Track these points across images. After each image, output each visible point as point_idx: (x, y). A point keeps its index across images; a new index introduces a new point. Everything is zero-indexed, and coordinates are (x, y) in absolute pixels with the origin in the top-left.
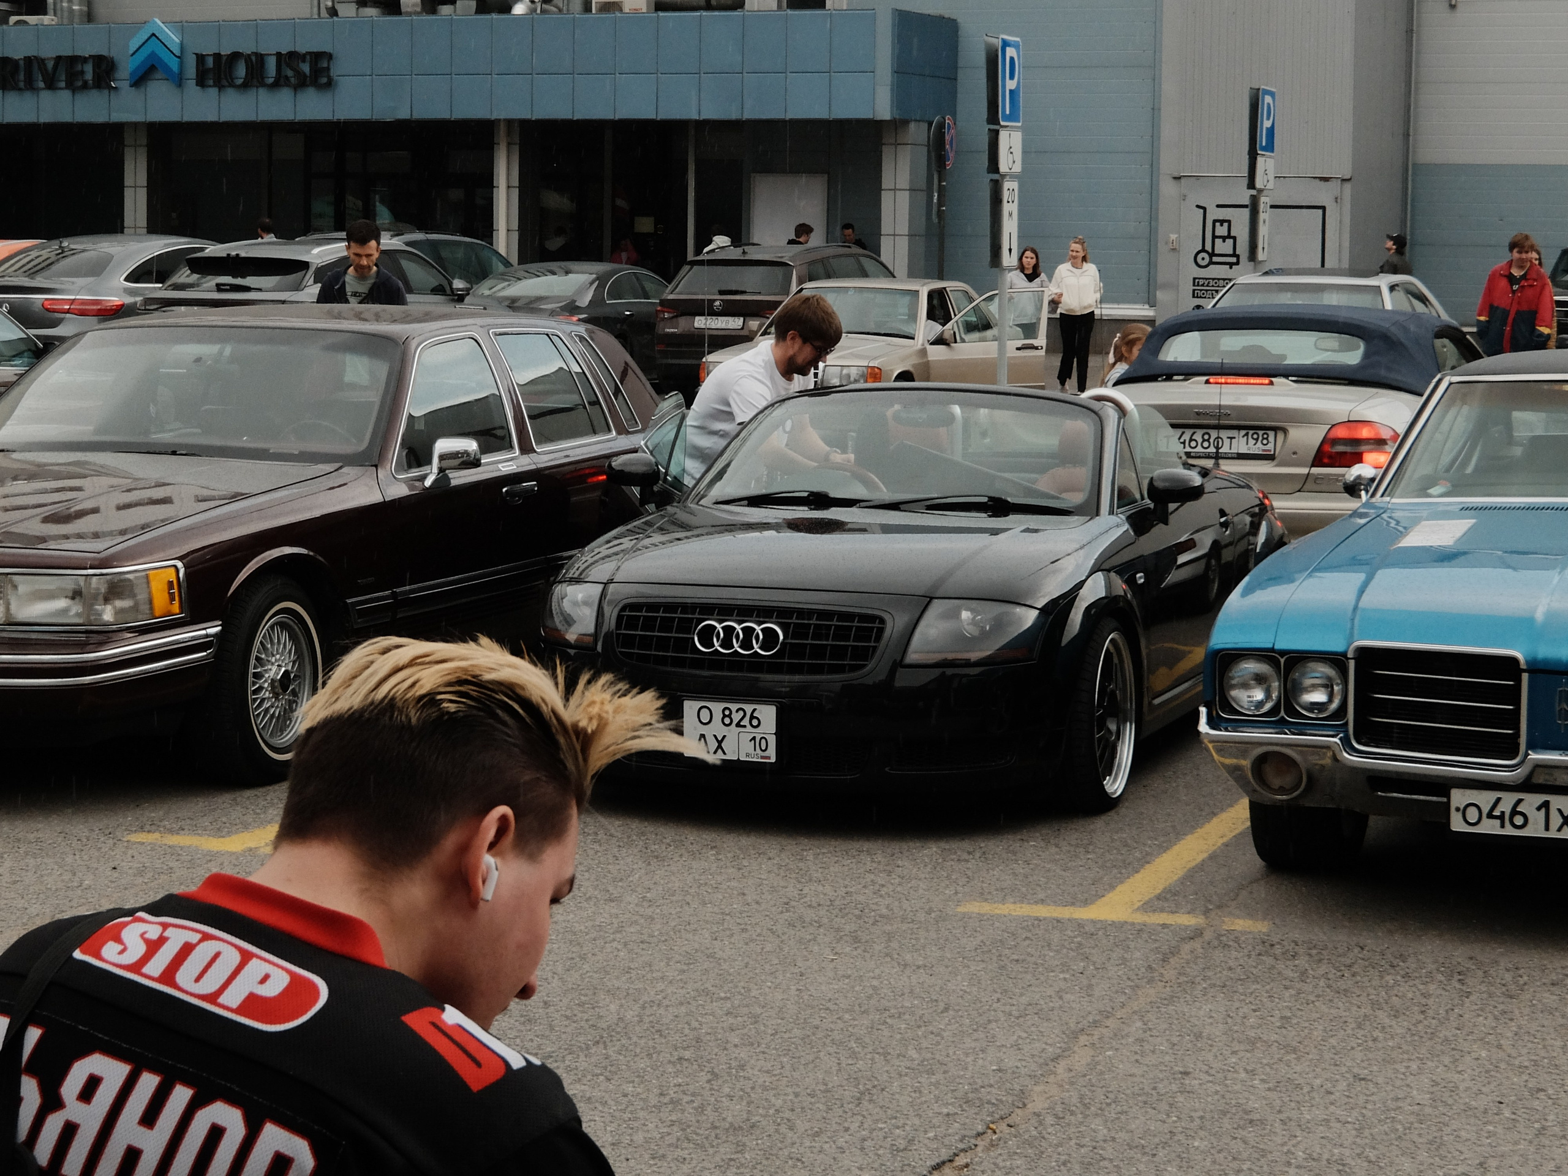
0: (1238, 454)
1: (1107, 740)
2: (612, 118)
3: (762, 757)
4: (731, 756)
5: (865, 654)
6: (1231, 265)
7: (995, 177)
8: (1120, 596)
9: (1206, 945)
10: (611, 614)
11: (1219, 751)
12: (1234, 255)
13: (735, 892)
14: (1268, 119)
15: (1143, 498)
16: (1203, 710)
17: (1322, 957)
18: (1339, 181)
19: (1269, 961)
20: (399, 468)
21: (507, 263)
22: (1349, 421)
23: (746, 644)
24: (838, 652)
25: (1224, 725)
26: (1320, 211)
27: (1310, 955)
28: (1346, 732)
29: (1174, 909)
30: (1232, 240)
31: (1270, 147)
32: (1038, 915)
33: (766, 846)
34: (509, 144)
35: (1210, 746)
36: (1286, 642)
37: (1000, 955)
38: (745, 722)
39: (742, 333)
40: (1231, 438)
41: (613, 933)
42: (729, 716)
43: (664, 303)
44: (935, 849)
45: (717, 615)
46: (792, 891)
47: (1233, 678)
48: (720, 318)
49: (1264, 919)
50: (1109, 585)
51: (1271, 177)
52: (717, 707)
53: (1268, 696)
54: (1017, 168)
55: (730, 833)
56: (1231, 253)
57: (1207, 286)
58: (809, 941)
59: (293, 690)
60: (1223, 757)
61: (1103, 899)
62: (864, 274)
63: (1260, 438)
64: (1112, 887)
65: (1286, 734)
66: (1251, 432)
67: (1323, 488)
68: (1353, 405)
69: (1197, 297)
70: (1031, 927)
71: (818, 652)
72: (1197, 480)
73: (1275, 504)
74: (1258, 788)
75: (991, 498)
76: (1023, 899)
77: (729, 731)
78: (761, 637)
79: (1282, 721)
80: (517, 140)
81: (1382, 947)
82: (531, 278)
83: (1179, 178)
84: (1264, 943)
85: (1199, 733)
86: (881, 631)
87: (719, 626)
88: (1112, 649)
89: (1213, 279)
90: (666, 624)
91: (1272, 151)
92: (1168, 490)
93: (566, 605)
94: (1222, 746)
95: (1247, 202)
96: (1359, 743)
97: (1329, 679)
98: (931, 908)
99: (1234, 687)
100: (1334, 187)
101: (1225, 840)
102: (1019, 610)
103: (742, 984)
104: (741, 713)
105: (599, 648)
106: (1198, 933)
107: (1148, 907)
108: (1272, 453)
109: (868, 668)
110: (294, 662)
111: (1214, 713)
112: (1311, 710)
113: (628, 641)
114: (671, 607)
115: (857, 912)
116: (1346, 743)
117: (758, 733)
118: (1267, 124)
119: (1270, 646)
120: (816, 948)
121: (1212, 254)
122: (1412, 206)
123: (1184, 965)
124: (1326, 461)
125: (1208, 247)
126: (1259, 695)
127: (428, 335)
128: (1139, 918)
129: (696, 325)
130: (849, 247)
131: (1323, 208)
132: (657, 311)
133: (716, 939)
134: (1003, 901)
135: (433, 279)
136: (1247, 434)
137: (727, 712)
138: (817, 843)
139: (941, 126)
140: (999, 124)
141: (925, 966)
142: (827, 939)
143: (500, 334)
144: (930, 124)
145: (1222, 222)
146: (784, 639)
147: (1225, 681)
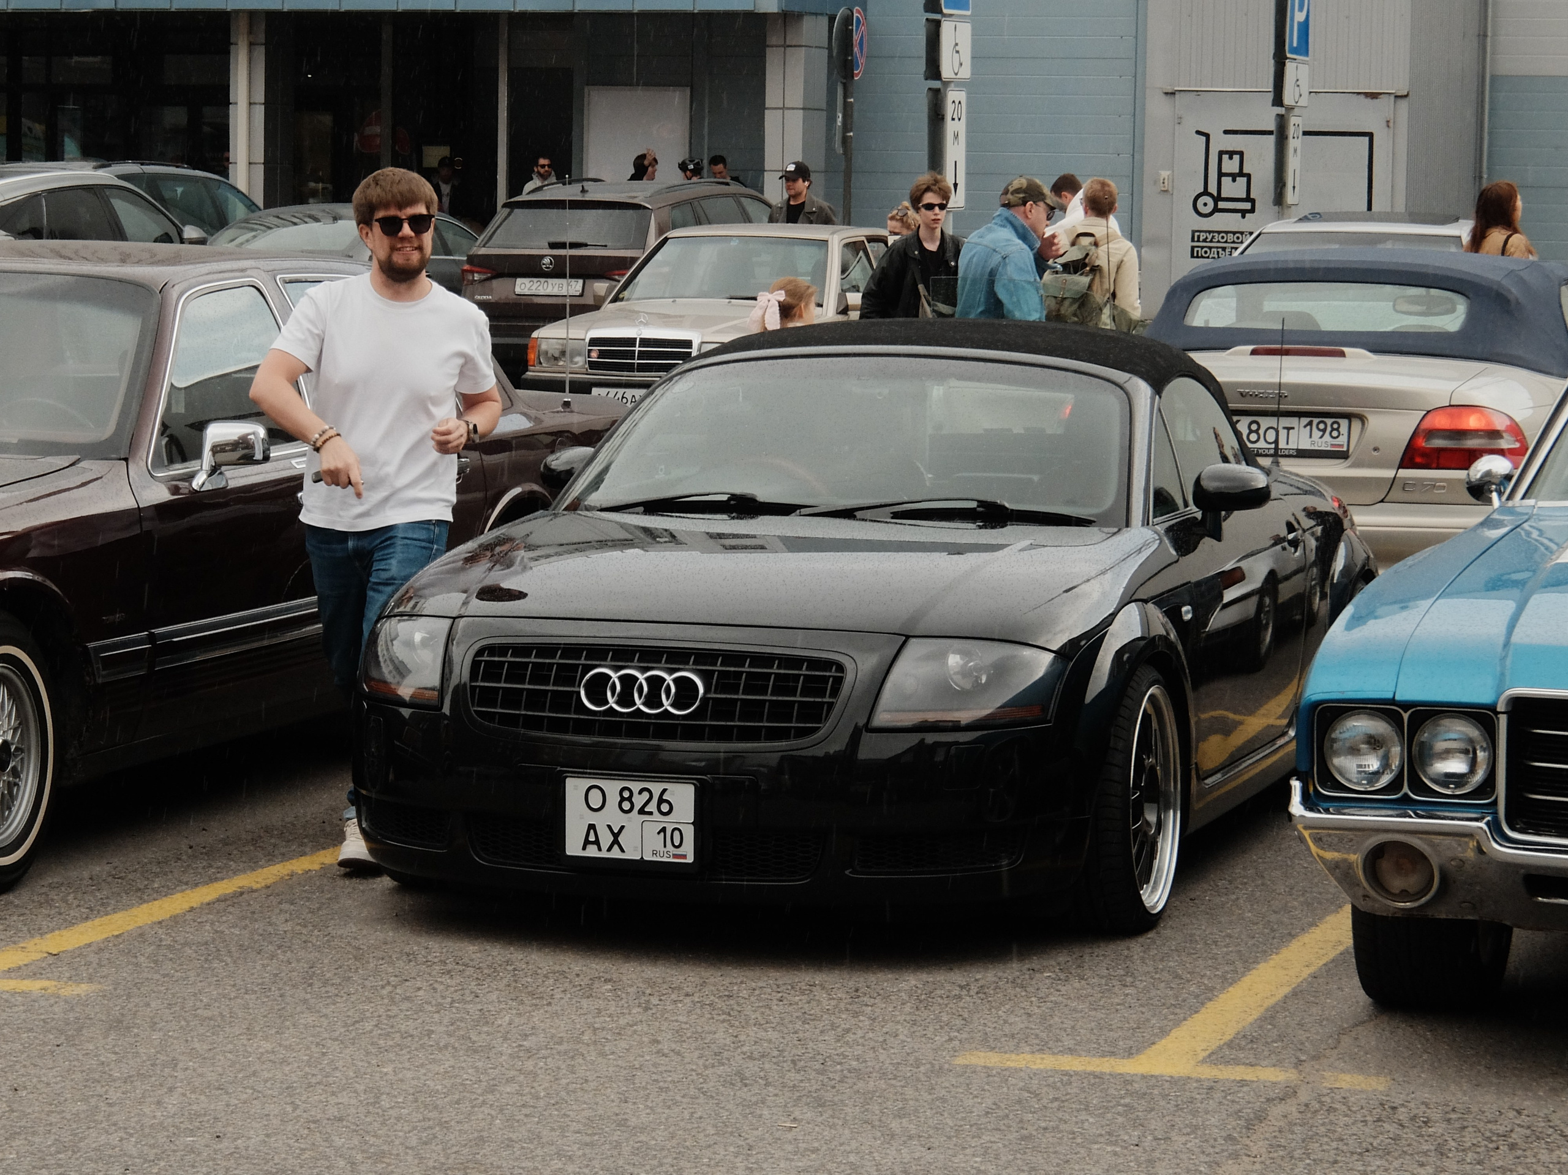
0: (1298, 450)
1: (1146, 834)
2: (395, 8)
3: (675, 856)
4: (632, 854)
5: (815, 713)
6: (1244, 213)
7: (936, 84)
8: (1160, 636)
9: (1303, 1108)
10: (463, 658)
11: (1318, 840)
12: (1248, 199)
13: (645, 1039)
14: (1301, 9)
15: (1186, 505)
16: (1296, 785)
17: (1465, 1123)
18: (1392, 97)
19: (1391, 1128)
20: (157, 464)
21: (251, 206)
22: (1450, 406)
23: (653, 700)
24: (781, 711)
25: (1326, 805)
26: (1367, 139)
27: (1449, 1120)
28: (1495, 814)
29: (1252, 1060)
30: (1245, 179)
31: (1303, 48)
32: (1068, 1068)
33: (682, 978)
34: (251, 44)
35: (1306, 834)
36: (1413, 690)
37: (1021, 1121)
38: (652, 807)
39: (581, 301)
40: (1289, 429)
41: (482, 1095)
42: (630, 799)
43: (471, 259)
44: (914, 982)
45: (612, 660)
46: (722, 1036)
47: (1334, 741)
48: (550, 281)
49: (1378, 1075)
50: (1146, 622)
51: (1305, 91)
52: (612, 787)
53: (1386, 765)
54: (965, 73)
55: (629, 962)
56: (1244, 196)
57: (1211, 241)
58: (756, 1103)
59: (14, 768)
60: (1322, 849)
61: (1154, 1047)
62: (747, 219)
63: (1329, 429)
64: (1164, 1032)
65: (1411, 817)
66: (1316, 421)
67: (1416, 497)
68: (1454, 385)
69: (1198, 257)
70: (1059, 1084)
71: (752, 710)
72: (1260, 480)
73: (1357, 519)
74: (1372, 893)
75: (981, 503)
76: (1043, 1048)
77: (630, 820)
78: (673, 690)
79: (1406, 800)
80: (261, 37)
81: (1546, 1111)
82: (285, 226)
83: (1173, 94)
84: (1382, 1104)
85: (1290, 816)
86: (839, 681)
87: (614, 676)
88: (1150, 711)
89: (1219, 232)
90: (540, 674)
91: (1307, 54)
92: (1222, 493)
93: (399, 651)
94: (1323, 835)
95: (1271, 126)
96: (1513, 829)
97: (1471, 741)
98: (917, 1060)
99: (1338, 754)
100: (1385, 106)
101: (1312, 969)
102: (1027, 652)
103: (669, 1160)
104: (646, 795)
105: (446, 710)
106: (1289, 1093)
107: (1215, 1057)
108: (1345, 449)
109: (822, 732)
110: (15, 730)
111: (1311, 789)
112: (1445, 785)
113: (487, 696)
114: (547, 650)
115: (818, 1066)
116: (1495, 827)
117: (669, 823)
118: (1300, 17)
119: (1390, 696)
120: (766, 1112)
121: (1217, 199)
122: (1490, 133)
123: (1277, 1134)
124: (1418, 460)
125: (1212, 189)
126: (1373, 763)
127: (193, 281)
128: (1208, 1072)
129: (518, 290)
130: (727, 184)
131: (1370, 135)
132: (464, 271)
133: (626, 1102)
134: (1017, 1049)
135: (155, 225)
136: (1310, 423)
137: (626, 794)
138: (750, 974)
139: (848, 20)
140: (940, 12)
141: (920, 1137)
142: (780, 1100)
143: (291, 282)
144: (832, 19)
145: (1231, 154)
146: (706, 692)
147: (1327, 744)
